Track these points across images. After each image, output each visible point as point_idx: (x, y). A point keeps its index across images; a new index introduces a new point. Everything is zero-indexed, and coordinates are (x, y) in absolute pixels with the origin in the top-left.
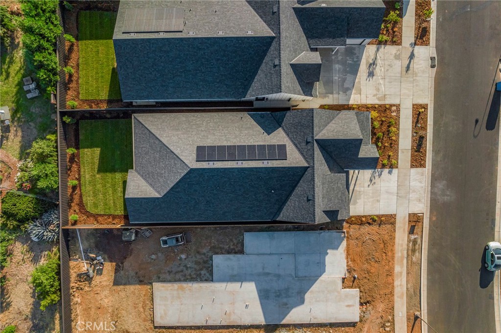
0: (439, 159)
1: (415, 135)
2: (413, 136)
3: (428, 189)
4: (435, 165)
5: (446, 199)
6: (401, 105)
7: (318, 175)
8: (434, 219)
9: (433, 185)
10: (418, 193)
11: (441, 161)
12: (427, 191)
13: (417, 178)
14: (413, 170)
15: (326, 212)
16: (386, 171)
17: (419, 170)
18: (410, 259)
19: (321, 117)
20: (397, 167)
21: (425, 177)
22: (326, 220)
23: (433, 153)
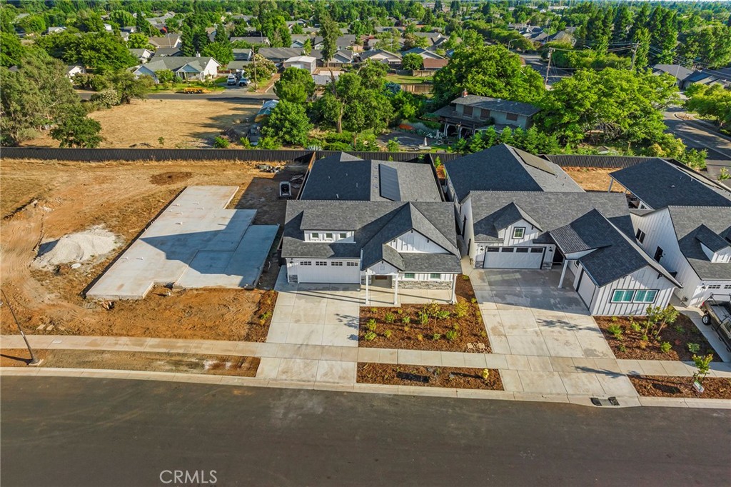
0: (375, 403)
1: (432, 370)
2: (427, 368)
3: (308, 385)
4: (362, 396)
5: (277, 411)
6: (490, 354)
7: (358, 206)
8: (236, 392)
9: (313, 393)
10: (302, 371)
11: (373, 406)
12: (304, 385)
13: (334, 371)
14: (353, 367)
15: (299, 218)
16: (356, 332)
17: (354, 374)
18: (161, 358)
19: (442, 213)
20: (359, 346)
21: (336, 381)
22: (288, 216)
23: (390, 395)
